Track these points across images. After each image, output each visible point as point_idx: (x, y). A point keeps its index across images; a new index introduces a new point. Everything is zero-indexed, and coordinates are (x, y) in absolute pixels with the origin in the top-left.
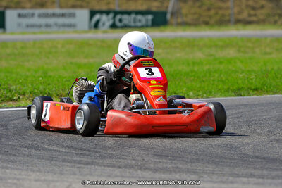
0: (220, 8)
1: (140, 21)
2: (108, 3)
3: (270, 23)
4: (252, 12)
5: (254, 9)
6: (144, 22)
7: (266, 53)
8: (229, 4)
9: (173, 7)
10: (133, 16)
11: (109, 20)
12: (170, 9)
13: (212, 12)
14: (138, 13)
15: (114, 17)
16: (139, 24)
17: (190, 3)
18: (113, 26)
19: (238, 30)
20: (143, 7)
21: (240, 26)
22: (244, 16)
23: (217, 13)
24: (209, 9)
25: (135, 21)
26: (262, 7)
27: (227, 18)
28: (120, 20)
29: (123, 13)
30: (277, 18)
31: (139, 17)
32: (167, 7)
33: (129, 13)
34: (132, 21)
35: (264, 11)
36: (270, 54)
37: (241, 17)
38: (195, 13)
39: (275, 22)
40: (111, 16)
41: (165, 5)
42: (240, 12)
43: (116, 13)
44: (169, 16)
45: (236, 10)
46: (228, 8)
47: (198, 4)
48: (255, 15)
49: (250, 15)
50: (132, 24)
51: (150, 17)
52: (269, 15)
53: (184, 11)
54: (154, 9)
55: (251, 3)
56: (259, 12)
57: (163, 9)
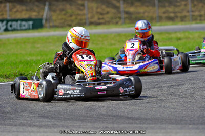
0: (79, 15)
1: (24, 25)
2: (3, 14)
3: (113, 23)
4: (101, 17)
5: (102, 14)
6: (27, 26)
7: (111, 45)
8: (85, 12)
9: (47, 16)
10: (19, 22)
11: (3, 26)
12: (44, 17)
13: (73, 18)
14: (23, 20)
15: (7, 24)
16: (23, 28)
17: (58, 12)
18: (6, 30)
19: (92, 29)
20: (26, 16)
21: (93, 27)
22: (95, 19)
23: (76, 19)
24: (71, 16)
25: (21, 26)
26: (108, 13)
27: (84, 21)
28: (11, 26)
29: (12, 21)
30: (118, 20)
31: (24, 23)
32: (42, 16)
33: (17, 21)
34: (19, 26)
35: (109, 16)
36: (114, 44)
37: (93, 20)
38: (62, 19)
39: (117, 23)
40: (5, 23)
41: (41, 14)
42: (92, 17)
43: (8, 21)
44: (44, 22)
45: (89, 16)
46: (84, 15)
47: (63, 12)
48: (103, 19)
49: (99, 19)
50: (19, 28)
51: (31, 23)
52: (112, 18)
53: (54, 18)
54: (34, 17)
55: (99, 10)
56: (105, 16)
57: (40, 17)
